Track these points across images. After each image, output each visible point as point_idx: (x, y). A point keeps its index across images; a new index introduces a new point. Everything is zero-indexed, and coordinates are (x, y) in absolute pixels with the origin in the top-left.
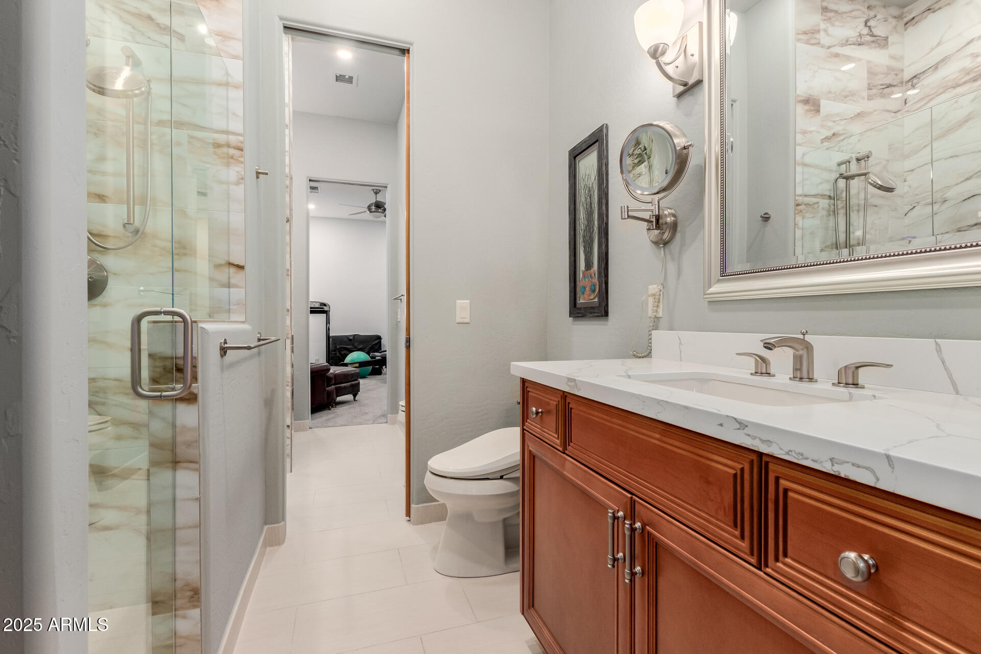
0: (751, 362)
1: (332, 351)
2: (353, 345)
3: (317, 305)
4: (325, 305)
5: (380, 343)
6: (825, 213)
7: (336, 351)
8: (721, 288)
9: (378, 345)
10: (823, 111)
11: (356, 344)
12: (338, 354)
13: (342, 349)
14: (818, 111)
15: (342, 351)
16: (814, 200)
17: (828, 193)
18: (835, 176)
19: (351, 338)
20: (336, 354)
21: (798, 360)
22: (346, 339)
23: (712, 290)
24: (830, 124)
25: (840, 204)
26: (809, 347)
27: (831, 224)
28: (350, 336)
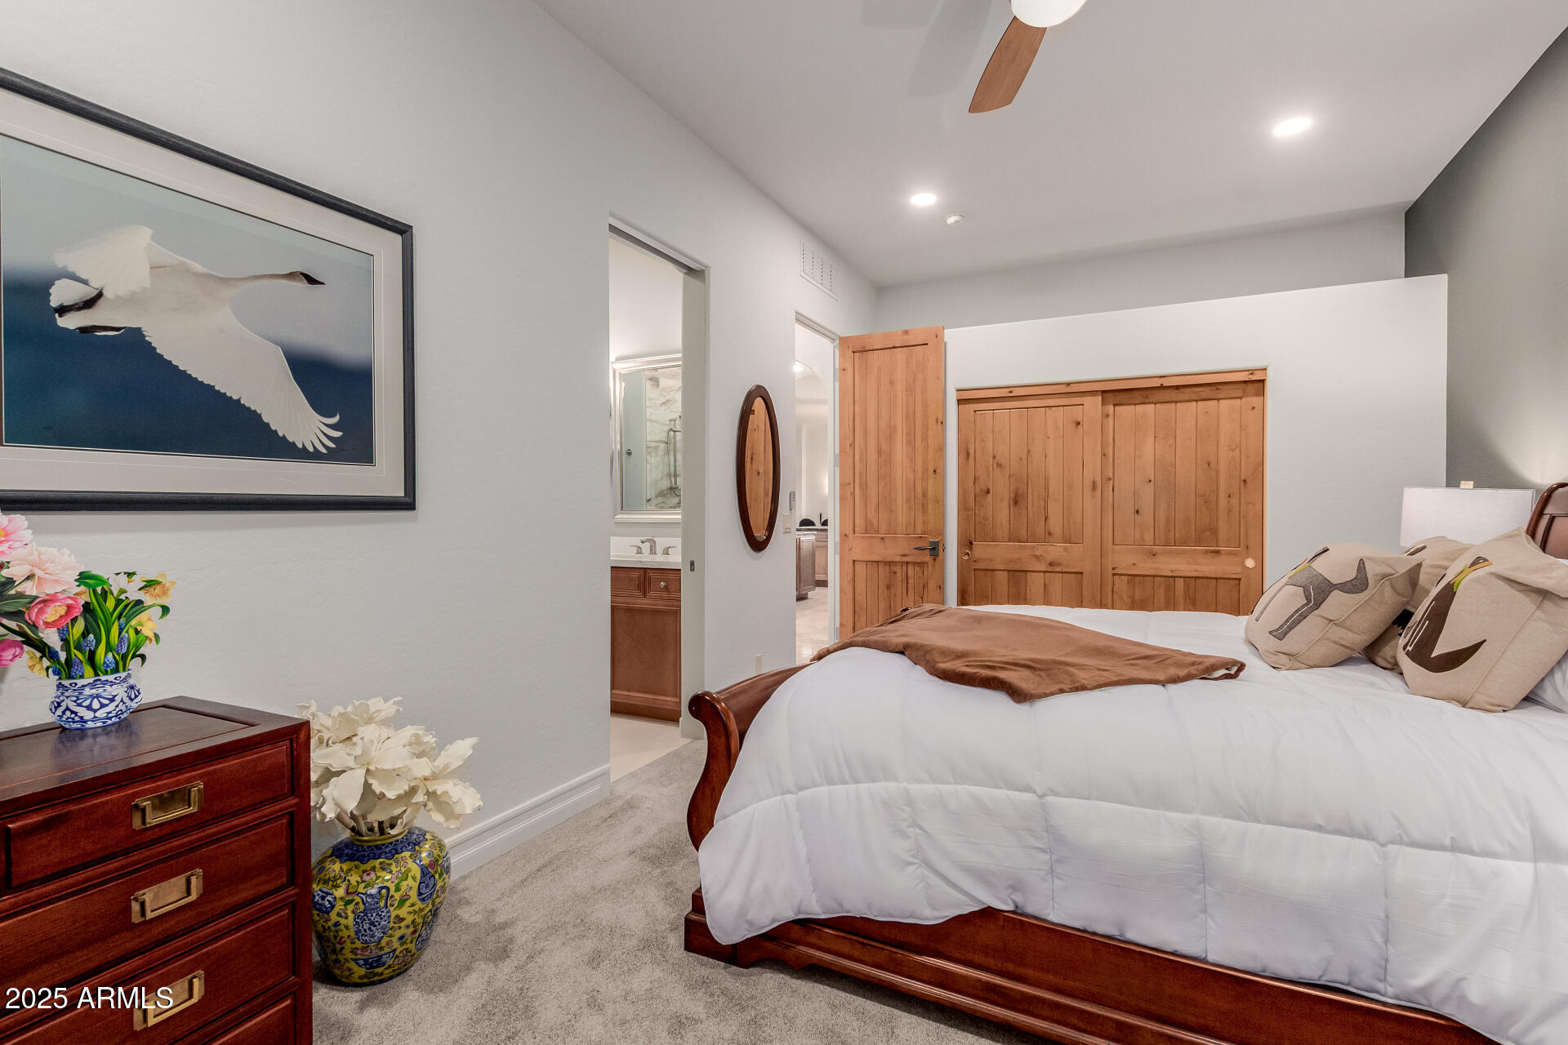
0: (635, 550)
6: (663, 453)
8: (621, 517)
10: (661, 385)
14: (658, 386)
16: (657, 444)
17: (664, 440)
18: (668, 428)
21: (651, 546)
23: (617, 517)
24: (666, 394)
25: (671, 447)
26: (655, 542)
27: (666, 460)
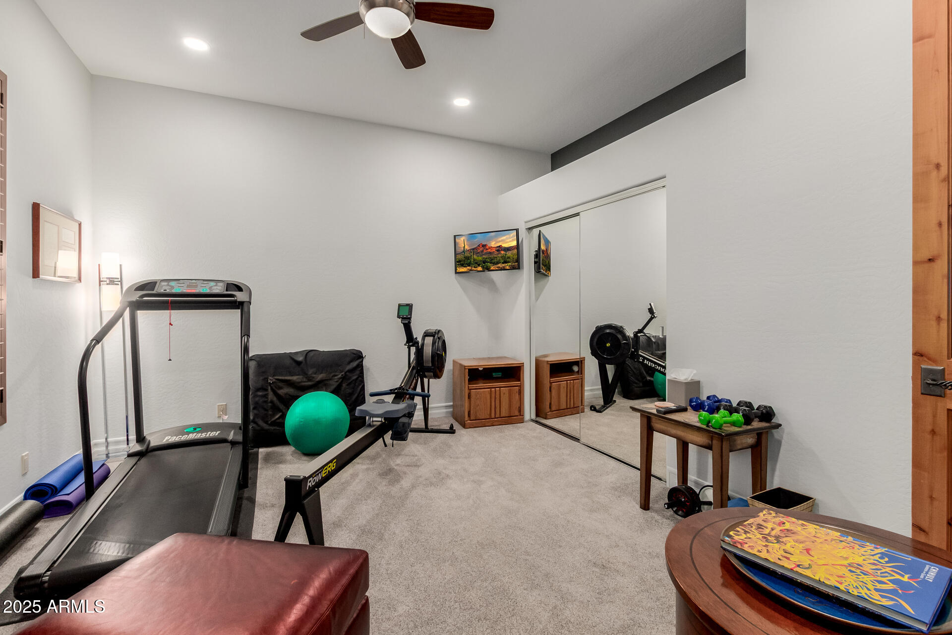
1: (258, 390)
2: (304, 374)
3: (219, 289)
4: (239, 289)
5: (360, 366)
7: (266, 390)
9: (358, 372)
11: (310, 372)
12: (271, 396)
13: (280, 384)
15: (280, 388)
19: (300, 359)
20: (265, 396)
22: (288, 362)
28: (296, 353)
